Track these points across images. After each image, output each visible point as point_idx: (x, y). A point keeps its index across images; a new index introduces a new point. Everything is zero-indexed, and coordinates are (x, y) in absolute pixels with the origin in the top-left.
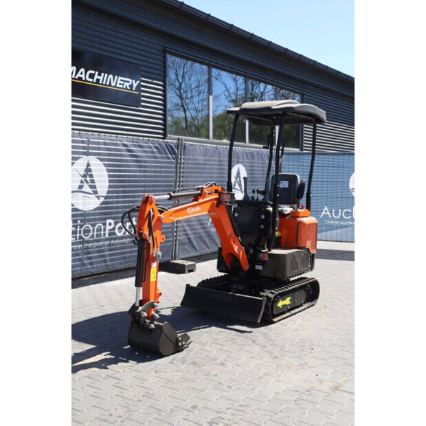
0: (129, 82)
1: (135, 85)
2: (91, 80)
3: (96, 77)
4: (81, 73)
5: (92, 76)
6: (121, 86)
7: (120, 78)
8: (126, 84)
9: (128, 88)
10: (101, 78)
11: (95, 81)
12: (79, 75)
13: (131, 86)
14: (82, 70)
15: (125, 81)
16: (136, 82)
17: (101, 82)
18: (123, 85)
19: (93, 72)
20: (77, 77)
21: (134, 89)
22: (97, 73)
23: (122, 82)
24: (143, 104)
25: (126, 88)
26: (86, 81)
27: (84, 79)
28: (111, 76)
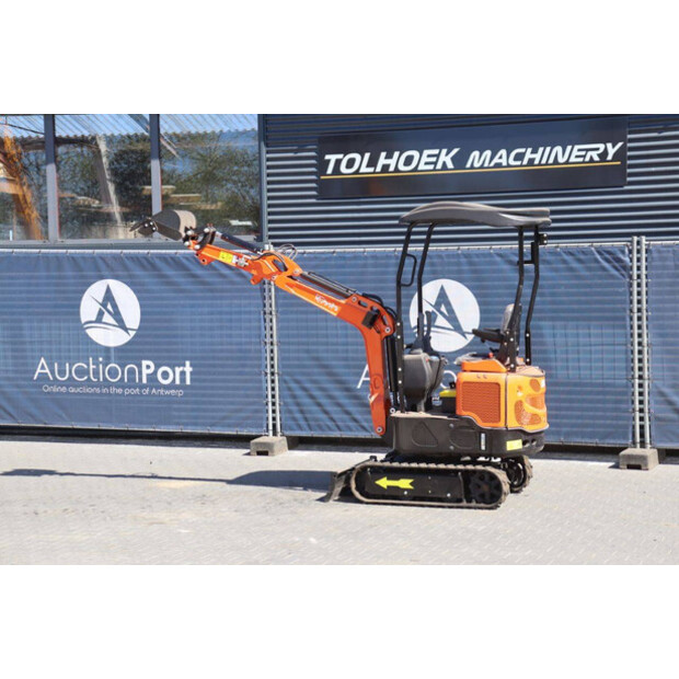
0: (598, 149)
1: (612, 151)
2: (519, 163)
3: (529, 155)
4: (501, 157)
5: (519, 157)
6: (581, 160)
7: (577, 147)
8: (590, 153)
9: (596, 158)
10: (537, 157)
11: (525, 162)
12: (496, 160)
13: (603, 156)
14: (503, 152)
15: (587, 150)
16: (614, 146)
17: (536, 162)
18: (584, 156)
19: (523, 150)
20: (492, 165)
21: (610, 158)
22: (530, 150)
23: (583, 153)
24: (629, 179)
25: (592, 160)
26: (509, 166)
27: (505, 164)
28: (559, 149)
